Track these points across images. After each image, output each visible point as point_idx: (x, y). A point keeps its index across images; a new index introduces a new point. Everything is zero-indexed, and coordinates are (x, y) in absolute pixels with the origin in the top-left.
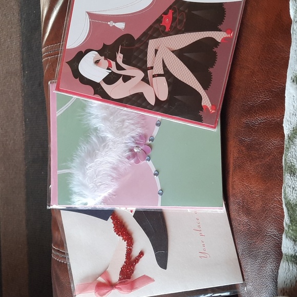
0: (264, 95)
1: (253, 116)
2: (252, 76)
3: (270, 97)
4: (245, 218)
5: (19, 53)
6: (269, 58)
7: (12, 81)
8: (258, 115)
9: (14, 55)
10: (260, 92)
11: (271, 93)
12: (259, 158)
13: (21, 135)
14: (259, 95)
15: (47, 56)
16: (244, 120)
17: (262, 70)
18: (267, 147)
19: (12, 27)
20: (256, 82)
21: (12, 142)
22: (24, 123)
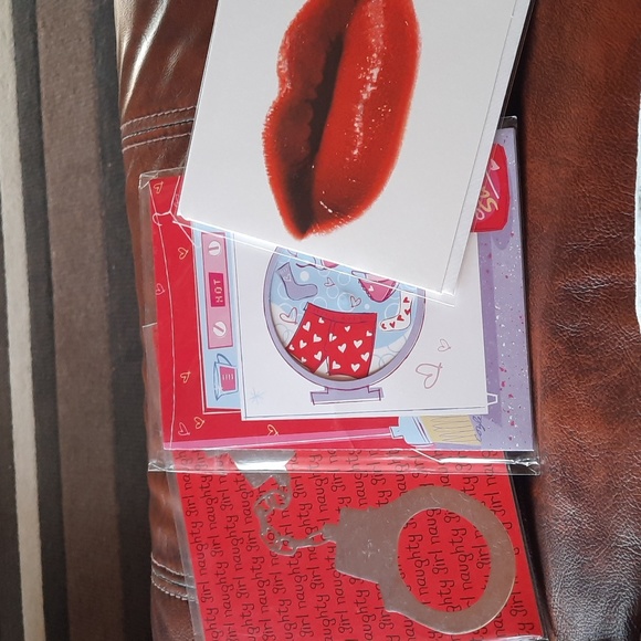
0: (605, 225)
1: (580, 273)
2: (575, 182)
3: (618, 231)
4: (569, 506)
5: (93, 123)
6: (615, 139)
7: (80, 184)
8: (590, 272)
9: (83, 128)
10: (596, 219)
11: (621, 219)
12: (597, 370)
13: (102, 299)
14: (593, 226)
15: (130, 142)
16: (560, 284)
17: (600, 168)
18: (614, 345)
19: (77, 69)
20: (584, 196)
21: (83, 315)
22: (107, 275)
